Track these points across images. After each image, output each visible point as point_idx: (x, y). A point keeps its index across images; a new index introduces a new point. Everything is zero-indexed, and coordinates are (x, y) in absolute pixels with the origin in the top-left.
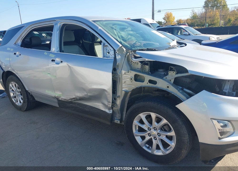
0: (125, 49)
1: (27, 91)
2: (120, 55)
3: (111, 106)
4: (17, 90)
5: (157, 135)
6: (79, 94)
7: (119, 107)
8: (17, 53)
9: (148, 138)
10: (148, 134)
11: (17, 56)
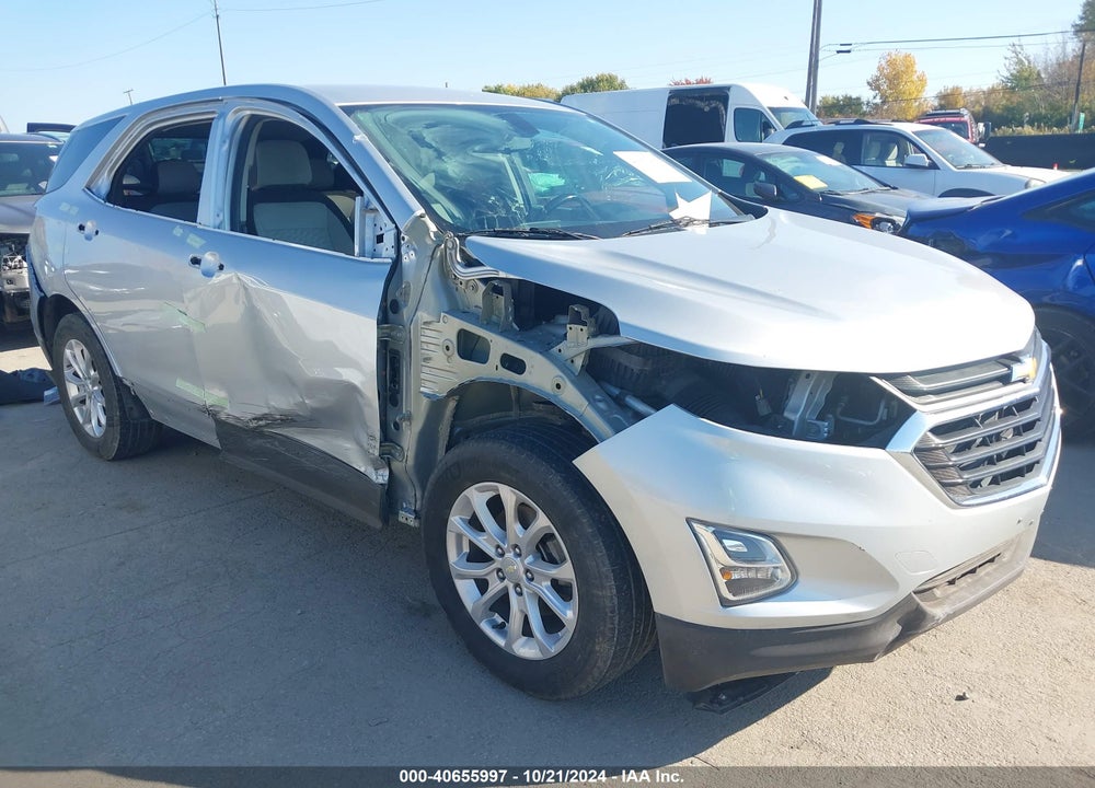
0: (433, 227)
1: (118, 381)
2: (414, 250)
3: (377, 453)
4: (88, 373)
5: (524, 577)
6: (281, 402)
7: (411, 462)
8: (89, 225)
9: (495, 587)
10: (495, 572)
11: (88, 238)
